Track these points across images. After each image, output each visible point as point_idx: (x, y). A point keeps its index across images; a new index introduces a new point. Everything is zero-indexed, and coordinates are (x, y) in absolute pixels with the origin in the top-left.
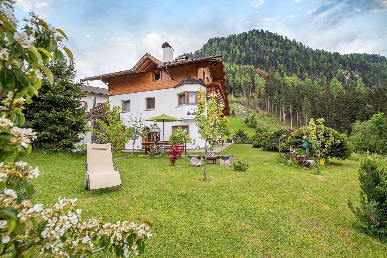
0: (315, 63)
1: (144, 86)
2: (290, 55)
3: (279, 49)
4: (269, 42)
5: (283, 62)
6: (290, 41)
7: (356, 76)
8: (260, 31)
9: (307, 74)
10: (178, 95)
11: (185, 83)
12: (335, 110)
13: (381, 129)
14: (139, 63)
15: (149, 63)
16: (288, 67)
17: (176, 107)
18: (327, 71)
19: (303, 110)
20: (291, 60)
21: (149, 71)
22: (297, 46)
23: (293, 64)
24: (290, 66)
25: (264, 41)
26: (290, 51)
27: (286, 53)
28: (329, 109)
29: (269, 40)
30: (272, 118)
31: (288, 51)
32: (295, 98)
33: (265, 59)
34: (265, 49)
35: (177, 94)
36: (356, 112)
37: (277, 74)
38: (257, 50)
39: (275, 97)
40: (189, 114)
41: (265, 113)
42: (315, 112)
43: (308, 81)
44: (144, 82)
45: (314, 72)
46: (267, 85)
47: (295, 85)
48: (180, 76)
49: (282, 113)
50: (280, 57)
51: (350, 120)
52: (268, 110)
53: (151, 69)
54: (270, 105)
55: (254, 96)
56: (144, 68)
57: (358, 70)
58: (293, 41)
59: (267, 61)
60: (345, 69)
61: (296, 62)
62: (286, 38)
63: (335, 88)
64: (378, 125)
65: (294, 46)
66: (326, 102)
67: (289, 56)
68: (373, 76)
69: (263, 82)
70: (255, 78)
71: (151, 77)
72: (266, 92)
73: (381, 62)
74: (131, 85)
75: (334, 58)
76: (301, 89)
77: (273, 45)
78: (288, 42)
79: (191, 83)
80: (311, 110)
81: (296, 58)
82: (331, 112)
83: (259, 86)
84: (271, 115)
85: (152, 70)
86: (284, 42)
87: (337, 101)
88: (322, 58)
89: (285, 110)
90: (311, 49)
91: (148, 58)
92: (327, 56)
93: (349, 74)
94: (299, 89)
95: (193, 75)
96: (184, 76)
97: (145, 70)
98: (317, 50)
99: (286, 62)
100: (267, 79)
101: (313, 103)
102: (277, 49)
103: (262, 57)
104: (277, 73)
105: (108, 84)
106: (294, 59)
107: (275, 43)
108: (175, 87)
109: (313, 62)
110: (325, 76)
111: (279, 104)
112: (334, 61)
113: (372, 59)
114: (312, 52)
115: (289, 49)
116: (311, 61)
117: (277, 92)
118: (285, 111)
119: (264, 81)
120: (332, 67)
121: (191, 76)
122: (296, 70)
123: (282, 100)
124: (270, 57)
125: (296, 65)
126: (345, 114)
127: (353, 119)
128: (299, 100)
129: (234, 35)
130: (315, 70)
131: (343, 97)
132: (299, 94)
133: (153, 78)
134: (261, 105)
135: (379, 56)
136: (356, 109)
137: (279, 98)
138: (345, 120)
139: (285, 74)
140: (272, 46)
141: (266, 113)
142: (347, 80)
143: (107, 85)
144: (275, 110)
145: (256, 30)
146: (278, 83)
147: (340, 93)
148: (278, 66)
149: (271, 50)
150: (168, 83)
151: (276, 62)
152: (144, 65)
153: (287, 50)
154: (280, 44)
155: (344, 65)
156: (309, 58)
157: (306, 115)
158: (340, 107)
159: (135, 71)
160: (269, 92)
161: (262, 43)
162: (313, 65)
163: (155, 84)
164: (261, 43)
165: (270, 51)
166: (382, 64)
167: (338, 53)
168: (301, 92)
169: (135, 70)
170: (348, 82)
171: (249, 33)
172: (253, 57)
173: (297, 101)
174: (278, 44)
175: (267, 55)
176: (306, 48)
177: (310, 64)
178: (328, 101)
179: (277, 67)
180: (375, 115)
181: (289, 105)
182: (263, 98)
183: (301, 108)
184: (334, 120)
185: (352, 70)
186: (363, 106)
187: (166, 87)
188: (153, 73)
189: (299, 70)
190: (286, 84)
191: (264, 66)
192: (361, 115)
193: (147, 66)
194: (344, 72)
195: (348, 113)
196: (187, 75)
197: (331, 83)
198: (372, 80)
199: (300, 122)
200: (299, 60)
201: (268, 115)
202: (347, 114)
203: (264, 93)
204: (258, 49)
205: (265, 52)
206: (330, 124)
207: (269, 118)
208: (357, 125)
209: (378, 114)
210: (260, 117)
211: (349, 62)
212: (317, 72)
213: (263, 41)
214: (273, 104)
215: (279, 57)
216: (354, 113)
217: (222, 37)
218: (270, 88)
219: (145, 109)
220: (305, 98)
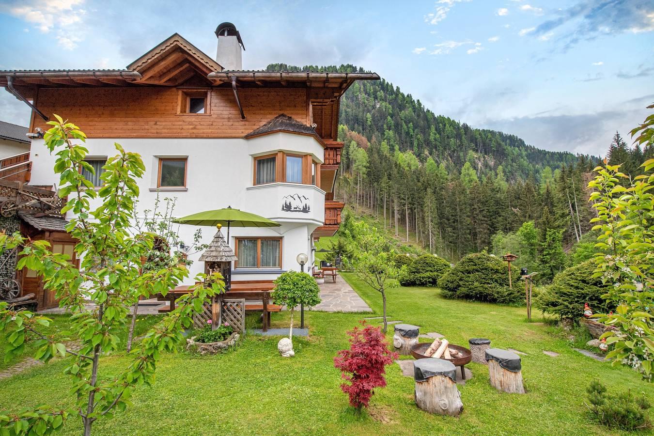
0: (438, 136)
1: (156, 124)
2: (403, 118)
3: (388, 105)
4: (372, 91)
5: (393, 127)
6: (403, 95)
7: (490, 164)
8: (358, 69)
9: (427, 152)
10: (255, 159)
11: (280, 131)
12: (469, 214)
13: (532, 245)
14: (149, 56)
15: (180, 64)
16: (400, 137)
17: (248, 189)
18: (454, 151)
19: (426, 209)
20: (405, 126)
21: (174, 84)
22: (413, 106)
23: (408, 133)
24: (403, 135)
25: (364, 87)
26: (403, 111)
27: (398, 113)
28: (461, 210)
29: (372, 87)
30: (377, 220)
31: (401, 111)
32: (413, 189)
33: (364, 119)
34: (366, 101)
35: (252, 155)
36: (495, 218)
37: (385, 146)
38: (353, 101)
39: (383, 185)
40: (287, 208)
41: (365, 211)
42: (441, 214)
43: (431, 164)
44: (156, 112)
45: (436, 150)
46: (370, 162)
47: (413, 168)
48: (262, 112)
49: (393, 213)
50: (389, 118)
51: (488, 229)
52: (370, 206)
53: (180, 81)
54: (374, 197)
55: (349, 180)
56: (162, 75)
57: (493, 155)
58: (408, 96)
59: (369, 123)
60: (477, 151)
61: (411, 131)
62: (398, 88)
63: (467, 179)
64: (528, 239)
65: (409, 104)
66: (458, 200)
67: (402, 120)
68: (512, 166)
69: (364, 157)
70: (351, 148)
71: (179, 103)
72: (369, 174)
73: (519, 147)
74: (112, 115)
75: (463, 132)
76: (422, 176)
77: (379, 98)
78: (400, 96)
79: (294, 133)
80: (436, 210)
81: (411, 124)
82: (464, 216)
83: (357, 163)
84: (375, 216)
85: (182, 84)
86: (394, 96)
87: (472, 200)
88: (448, 130)
89: (398, 209)
90: (433, 114)
91: (178, 49)
92: (454, 128)
93: (482, 159)
94: (418, 174)
95: (298, 114)
96: (273, 112)
97: (165, 80)
98: (440, 116)
99: (397, 127)
100: (370, 151)
101: (440, 200)
102: (384, 104)
103: (361, 114)
104: (384, 144)
105: (31, 102)
106: (409, 126)
107: (381, 94)
108: (248, 137)
109: (436, 134)
110: (451, 158)
111: (389, 198)
112: (463, 138)
113: (508, 141)
114: (435, 118)
115: (402, 107)
116: (433, 132)
117: (386, 177)
118: (398, 211)
119: (366, 155)
120: (461, 146)
121: (293, 117)
122: (411, 143)
123: (393, 191)
124: (373, 116)
125: (412, 135)
126: (482, 220)
127: (493, 230)
128: (419, 193)
129: (314, 66)
130: (438, 148)
131: (479, 193)
132: (420, 184)
133: (185, 106)
134: (360, 196)
135: (517, 138)
136: (497, 213)
137: (389, 187)
138: (482, 230)
139: (397, 147)
140: (377, 99)
141: (368, 212)
142: (479, 168)
143: (29, 104)
144: (382, 207)
145: (351, 66)
146: (387, 161)
147: (475, 187)
148: (385, 133)
149: (375, 105)
150: (230, 123)
151: (382, 126)
152: (163, 64)
153: (399, 109)
154: (389, 97)
155: (476, 145)
156: (429, 128)
157: (430, 218)
158: (476, 209)
159: (134, 75)
160: (373, 175)
161: (362, 90)
162: (435, 139)
163: (190, 123)
164: (360, 89)
165: (374, 107)
166: (520, 150)
167: (469, 125)
168: (421, 180)
169: (136, 72)
170: (480, 171)
171: (340, 68)
172: (346, 112)
173: (417, 195)
174: (386, 97)
175: (369, 111)
176: (425, 110)
177: (432, 138)
178: (460, 198)
179: (384, 135)
180: (525, 224)
181: (404, 200)
182: (363, 184)
183: (422, 206)
184: (468, 229)
185: (486, 154)
186: (505, 209)
187: (223, 135)
188: (186, 94)
189: (415, 144)
190: (399, 164)
191: (363, 130)
192: (502, 223)
193: (169, 71)
194: (476, 156)
195: (486, 219)
196: (281, 112)
197: (463, 171)
198: (510, 172)
199: (420, 230)
200: (416, 128)
201: (371, 215)
202: (484, 220)
203: (365, 176)
204: (355, 98)
205: (366, 106)
206: (463, 234)
207: (373, 221)
208: (500, 238)
209: (528, 223)
210: (358, 218)
211: (482, 141)
212: (440, 151)
213: (362, 87)
214: (378, 197)
215: (386, 118)
216: (493, 218)
217: (292, 65)
218: (375, 169)
219: (155, 187)
220: (429, 190)
